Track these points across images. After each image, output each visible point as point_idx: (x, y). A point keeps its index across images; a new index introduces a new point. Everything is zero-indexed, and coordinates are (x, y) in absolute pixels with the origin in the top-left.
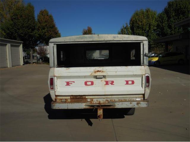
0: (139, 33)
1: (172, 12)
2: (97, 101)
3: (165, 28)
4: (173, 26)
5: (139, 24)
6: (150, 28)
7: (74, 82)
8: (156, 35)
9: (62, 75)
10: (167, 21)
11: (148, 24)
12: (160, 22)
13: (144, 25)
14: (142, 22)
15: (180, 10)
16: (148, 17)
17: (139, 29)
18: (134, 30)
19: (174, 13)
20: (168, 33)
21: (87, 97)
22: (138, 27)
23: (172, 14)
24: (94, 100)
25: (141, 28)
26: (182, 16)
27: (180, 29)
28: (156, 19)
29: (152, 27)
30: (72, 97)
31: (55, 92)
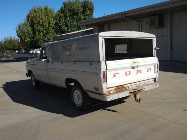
0: (39, 30)
1: (68, 12)
2: (131, 88)
3: (62, 26)
4: (69, 25)
5: (39, 21)
6: (49, 26)
7: (118, 73)
8: (54, 32)
9: (113, 68)
10: (64, 20)
11: (48, 22)
12: (58, 20)
13: (44, 22)
14: (42, 19)
15: (74, 11)
16: (47, 15)
17: (40, 26)
18: (34, 27)
19: (70, 13)
20: (65, 31)
21: (126, 86)
22: (38, 24)
23: (68, 14)
24: (130, 87)
25: (41, 25)
26: (76, 16)
27: (75, 27)
28: (54, 17)
29: (51, 24)
30: (116, 87)
31: (107, 84)
